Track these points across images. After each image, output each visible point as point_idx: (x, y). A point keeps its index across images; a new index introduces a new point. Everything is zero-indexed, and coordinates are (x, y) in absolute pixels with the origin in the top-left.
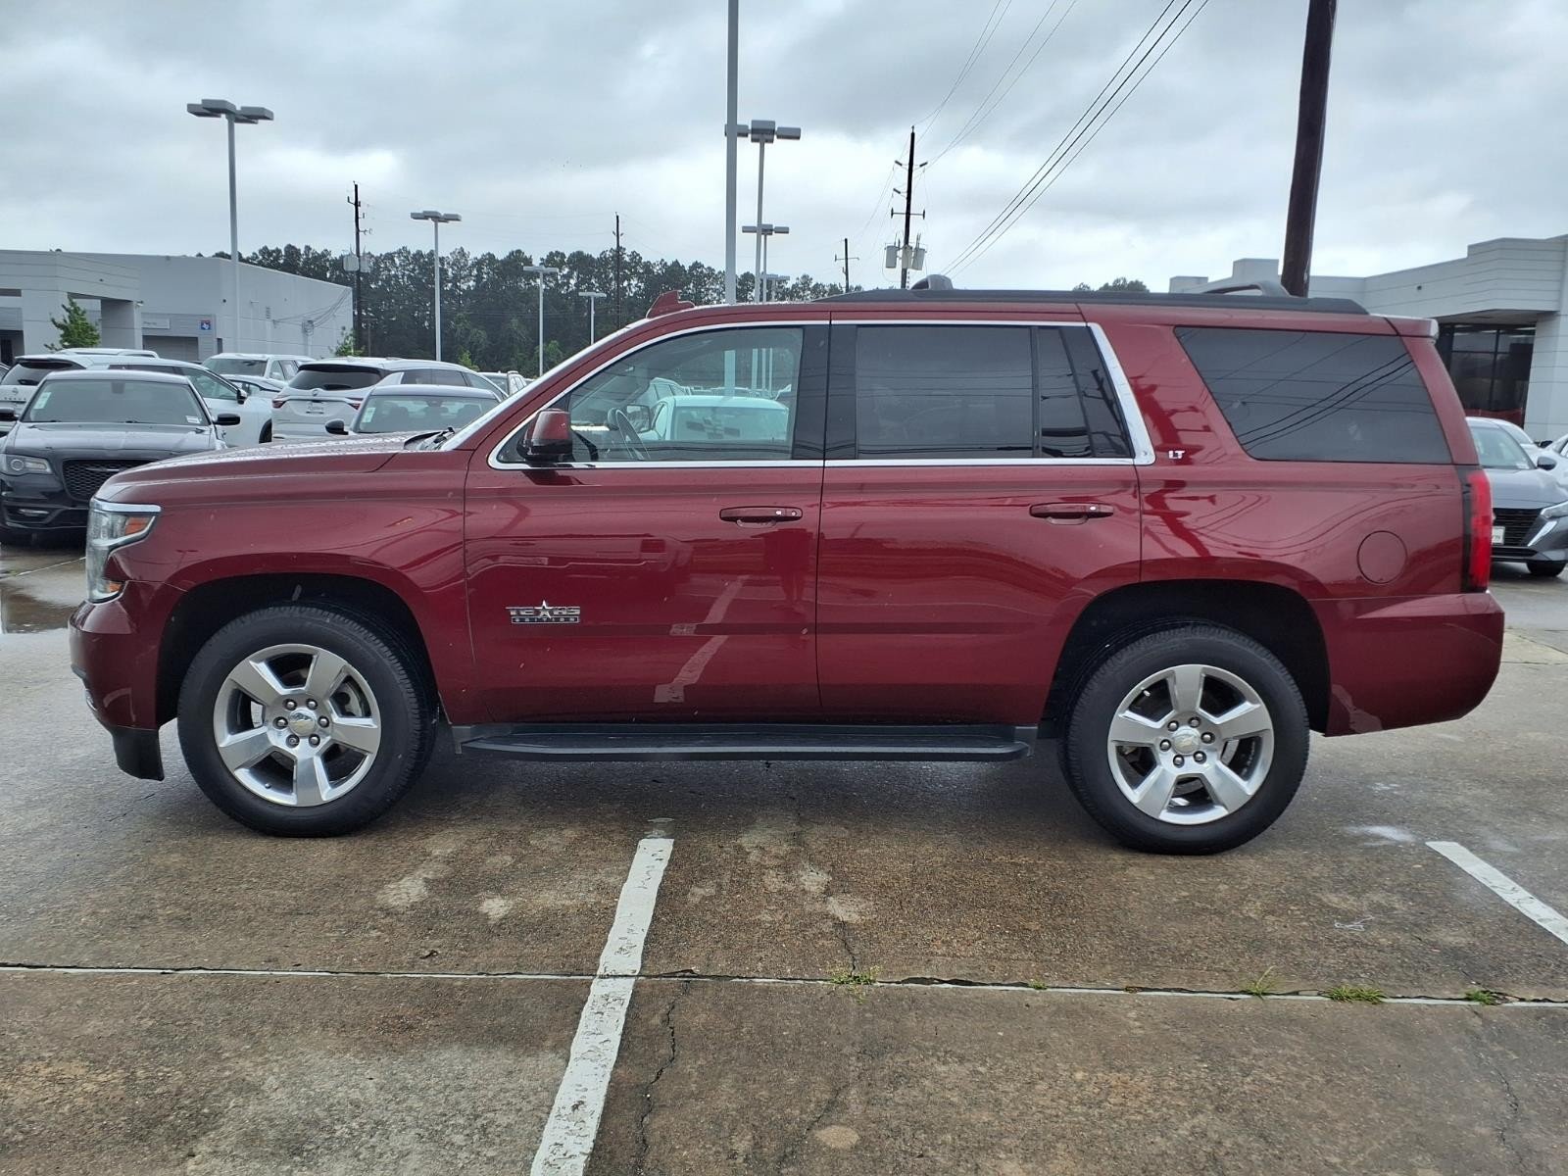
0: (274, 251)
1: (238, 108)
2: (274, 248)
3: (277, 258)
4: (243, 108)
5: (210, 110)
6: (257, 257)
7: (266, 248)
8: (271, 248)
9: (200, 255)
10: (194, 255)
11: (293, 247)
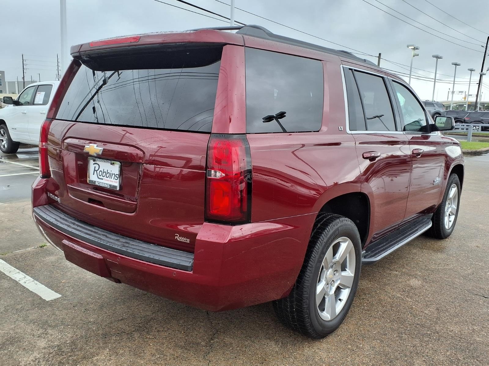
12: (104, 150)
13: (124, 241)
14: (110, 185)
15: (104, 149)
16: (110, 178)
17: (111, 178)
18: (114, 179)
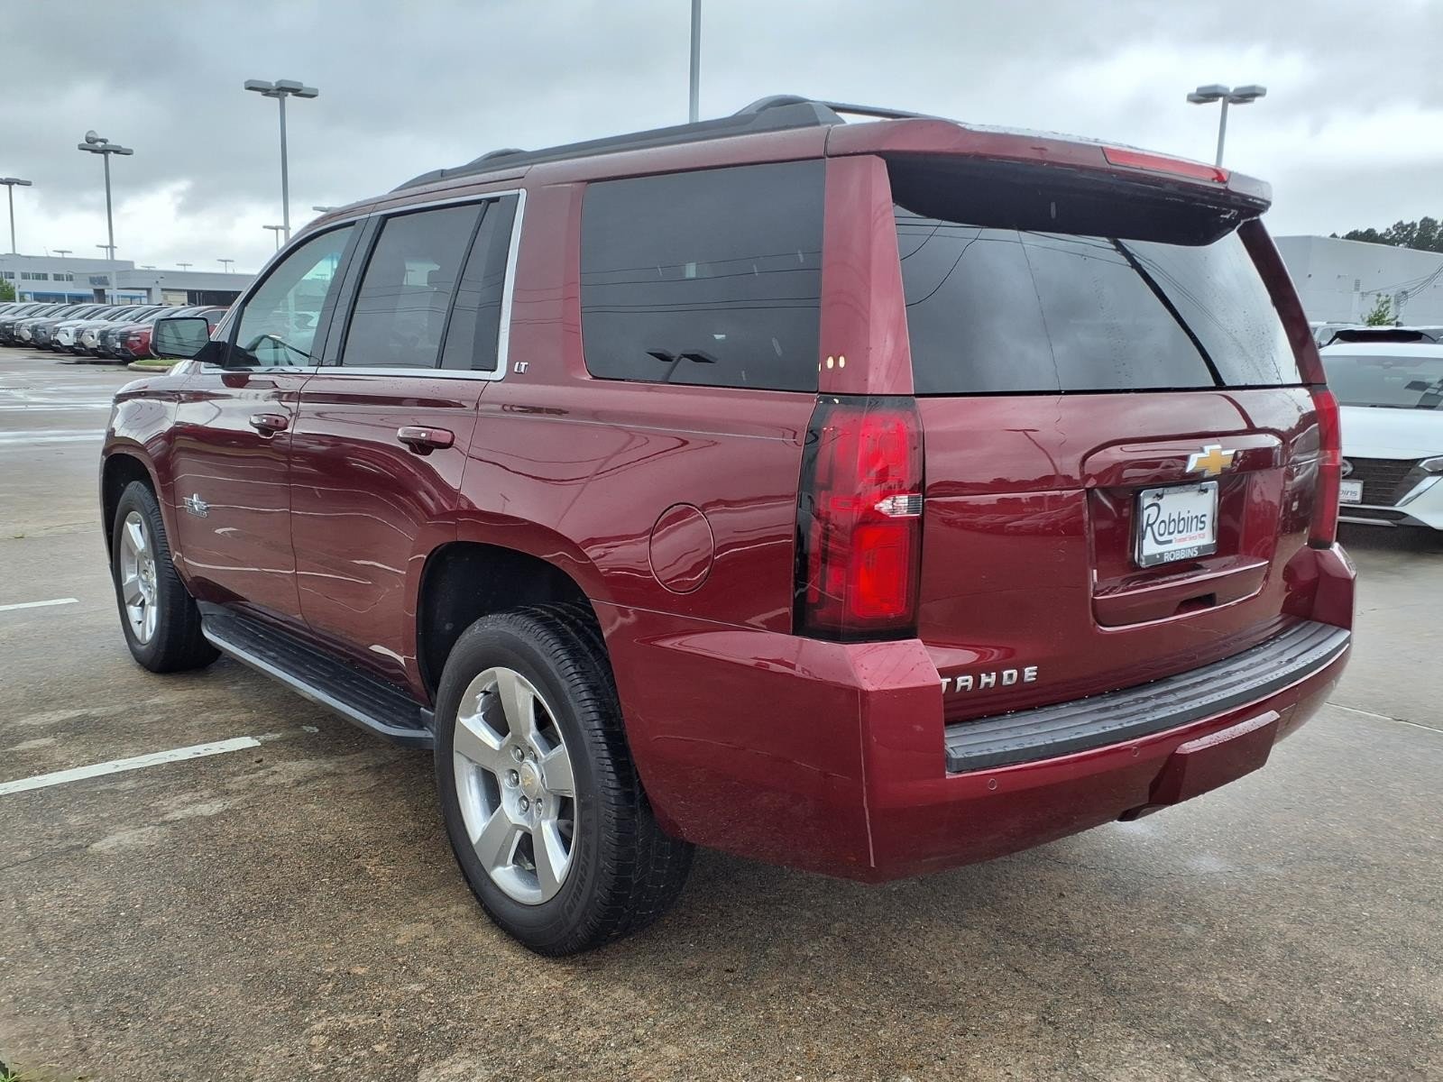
0: (1408, 226)
1: (1231, 90)
2: (1409, 222)
3: (1411, 233)
4: (1236, 90)
5: (1206, 96)
6: (1390, 233)
7: (1401, 223)
8: (1406, 222)
9: (1334, 236)
10: (1328, 235)
11: (1431, 220)
14: (1199, 548)
16: (1188, 531)
17: (1192, 531)
18: (1197, 530)
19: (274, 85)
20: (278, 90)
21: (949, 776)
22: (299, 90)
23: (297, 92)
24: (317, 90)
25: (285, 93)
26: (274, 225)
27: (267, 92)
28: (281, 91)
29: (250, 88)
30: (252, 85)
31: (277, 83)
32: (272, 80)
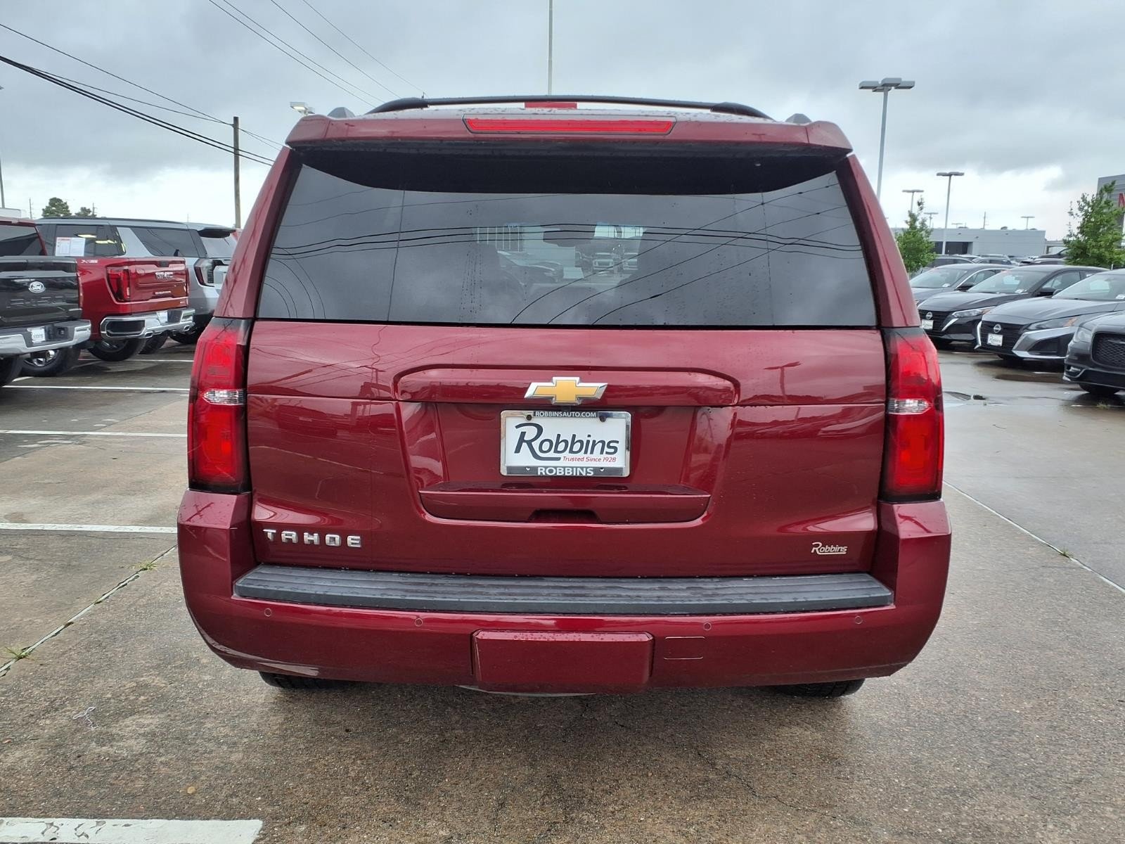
12: (610, 389)
13: (684, 587)
14: (596, 470)
15: (608, 385)
16: (586, 452)
17: (592, 453)
18: (602, 453)
19: (880, 83)
20: (883, 85)
21: (235, 597)
22: (898, 84)
23: (898, 86)
24: (914, 82)
25: (889, 88)
26: (911, 189)
27: (875, 89)
28: (885, 87)
29: (862, 88)
30: (865, 86)
31: (882, 81)
32: (879, 79)
